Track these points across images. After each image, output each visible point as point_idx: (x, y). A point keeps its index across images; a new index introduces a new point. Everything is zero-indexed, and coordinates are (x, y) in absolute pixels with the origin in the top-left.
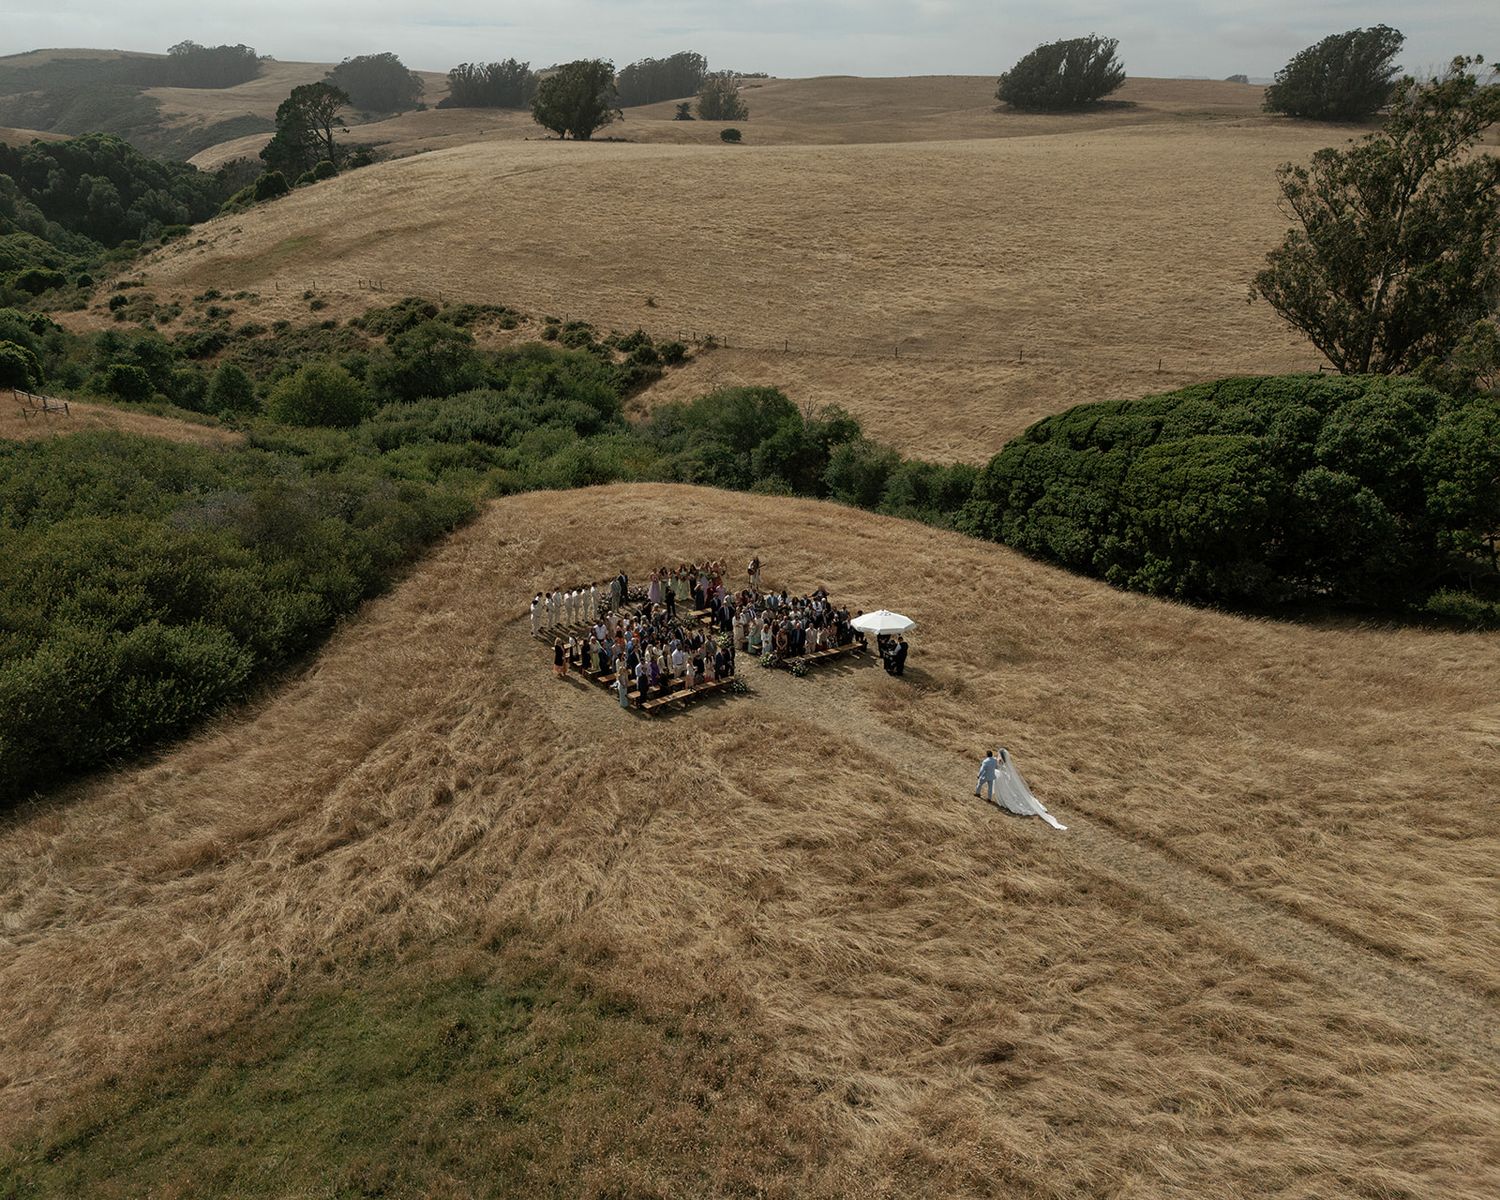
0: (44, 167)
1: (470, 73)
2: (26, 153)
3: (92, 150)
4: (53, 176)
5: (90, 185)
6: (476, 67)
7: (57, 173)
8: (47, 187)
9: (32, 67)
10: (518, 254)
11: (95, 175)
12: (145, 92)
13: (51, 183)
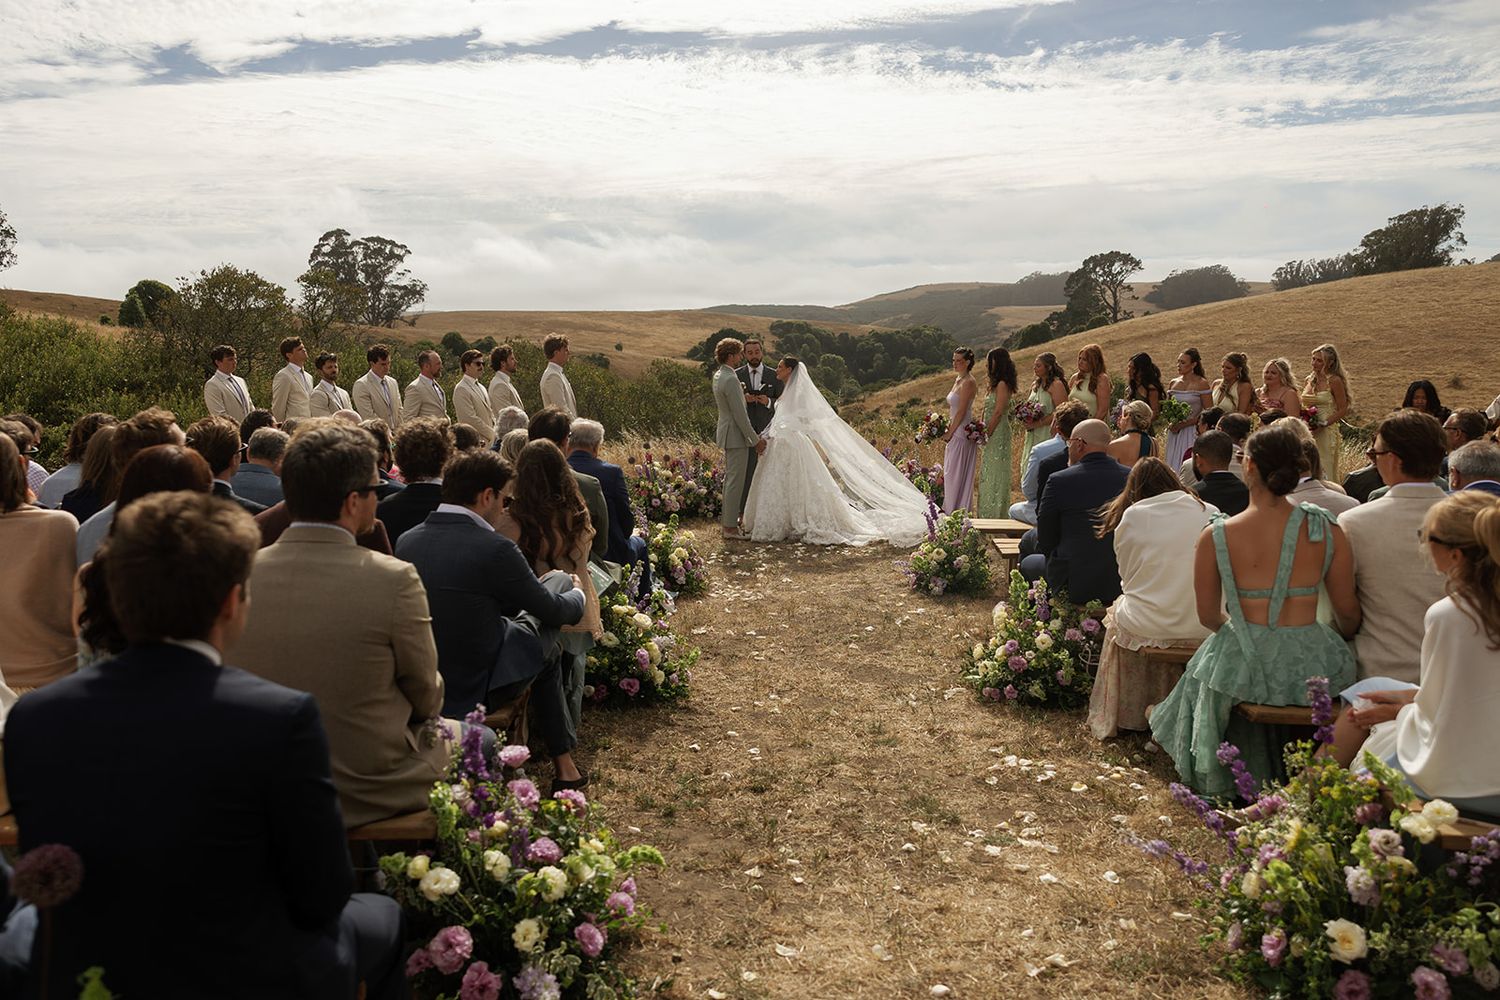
0: (872, 351)
1: (1298, 269)
2: (861, 341)
3: (915, 338)
4: (879, 359)
5: (906, 365)
6: (1305, 263)
7: (881, 356)
8: (872, 367)
9: (910, 299)
10: (1267, 346)
11: (912, 358)
12: (990, 311)
13: (875, 365)
